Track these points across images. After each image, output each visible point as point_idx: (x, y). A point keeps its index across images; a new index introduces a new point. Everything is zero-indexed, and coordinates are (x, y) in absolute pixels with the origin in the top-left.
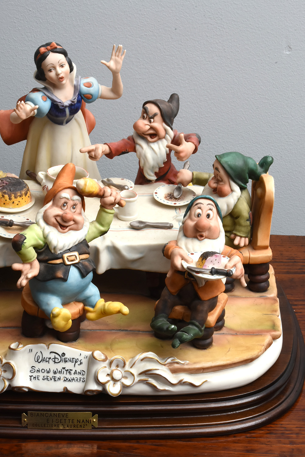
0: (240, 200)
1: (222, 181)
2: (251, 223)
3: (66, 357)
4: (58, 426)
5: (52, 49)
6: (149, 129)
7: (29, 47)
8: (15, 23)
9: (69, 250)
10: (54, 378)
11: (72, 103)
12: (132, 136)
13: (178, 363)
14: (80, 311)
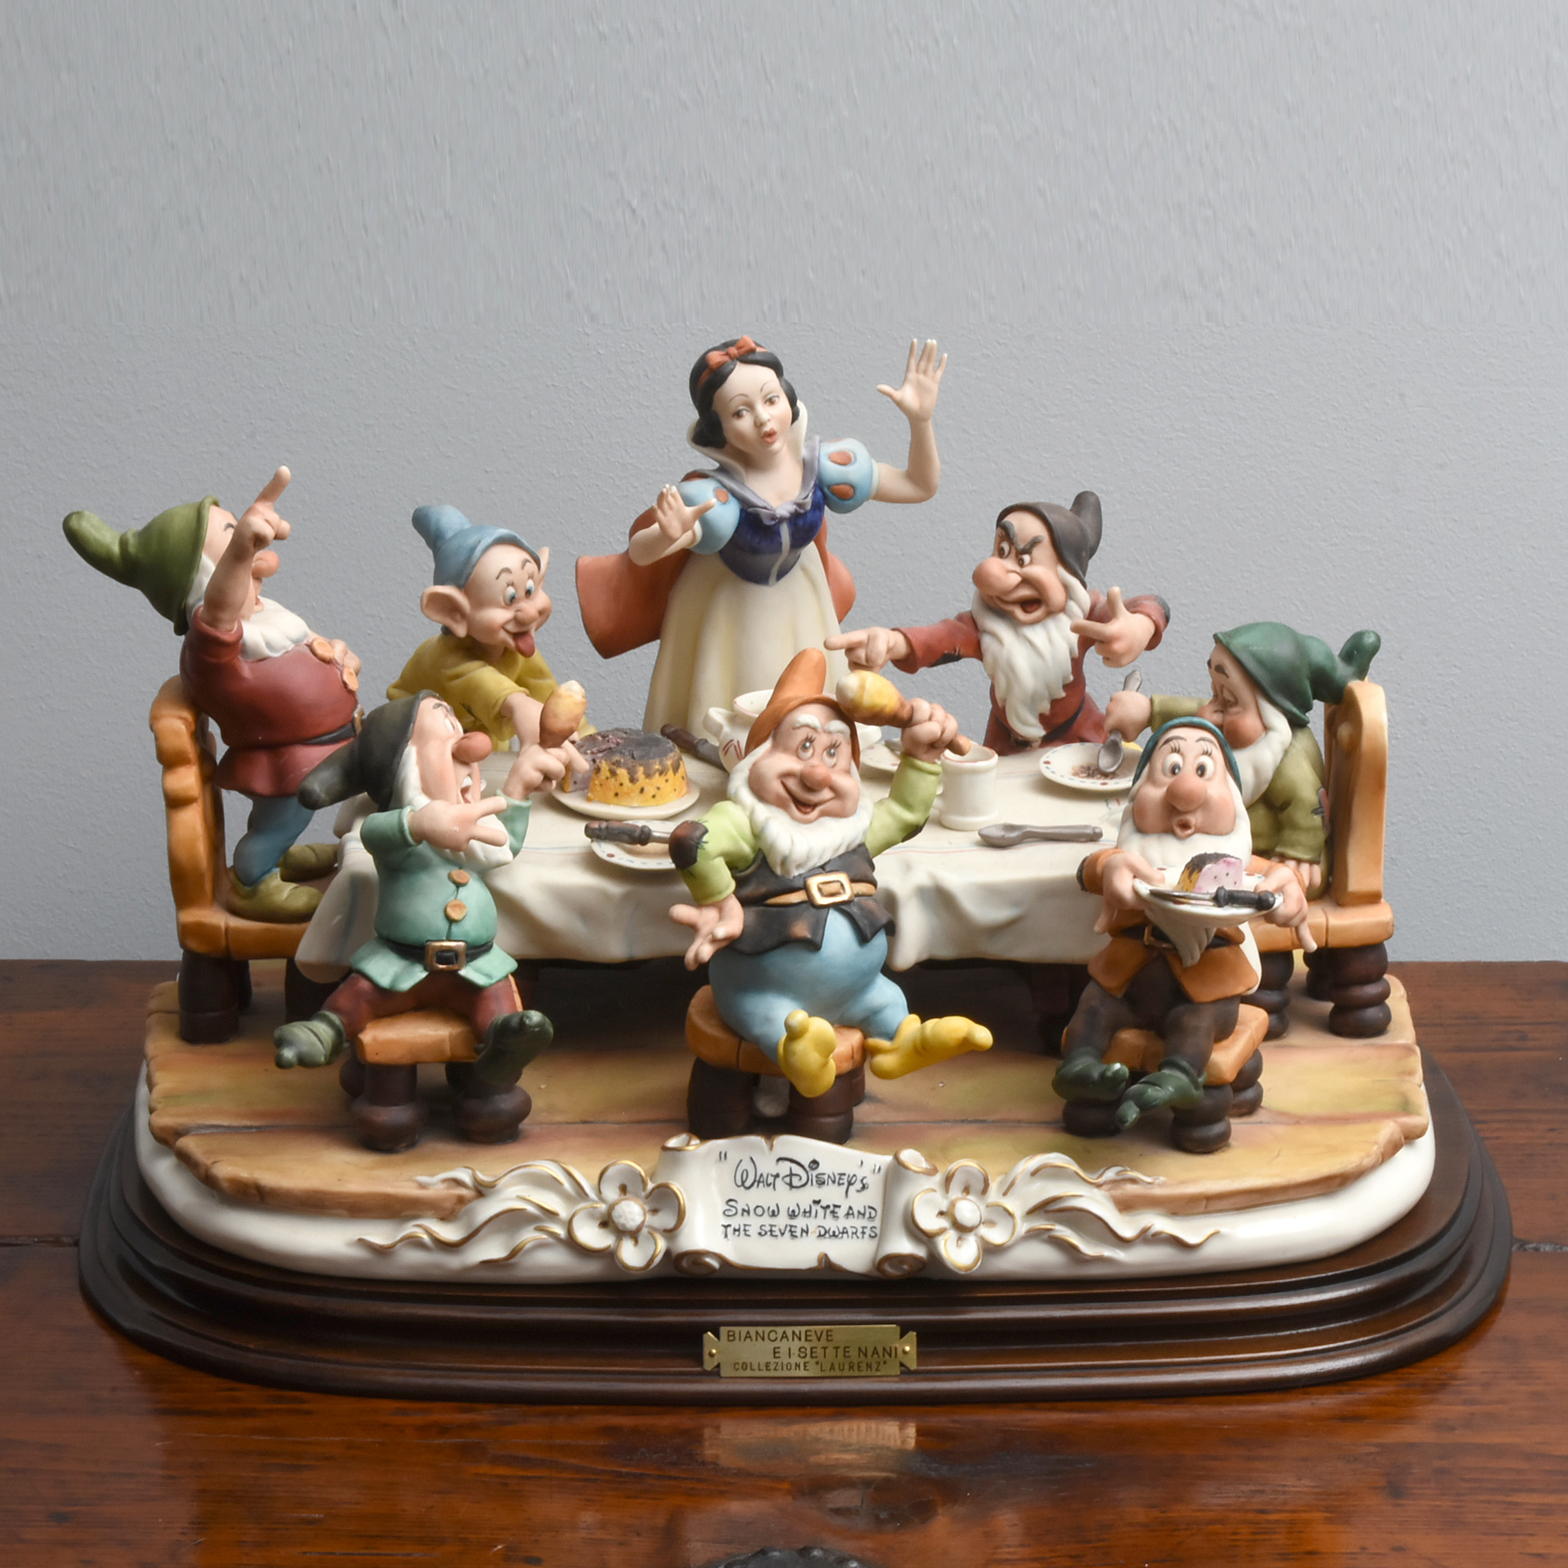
0: (1289, 755)
1: (1236, 702)
2: (1327, 818)
3: (820, 1170)
4: (805, 1366)
5: (741, 355)
6: (1018, 586)
7: (630, 408)
8: (588, 335)
9: (823, 867)
10: (790, 1231)
11: (798, 509)
12: (971, 612)
13: (1133, 1181)
14: (855, 1051)
